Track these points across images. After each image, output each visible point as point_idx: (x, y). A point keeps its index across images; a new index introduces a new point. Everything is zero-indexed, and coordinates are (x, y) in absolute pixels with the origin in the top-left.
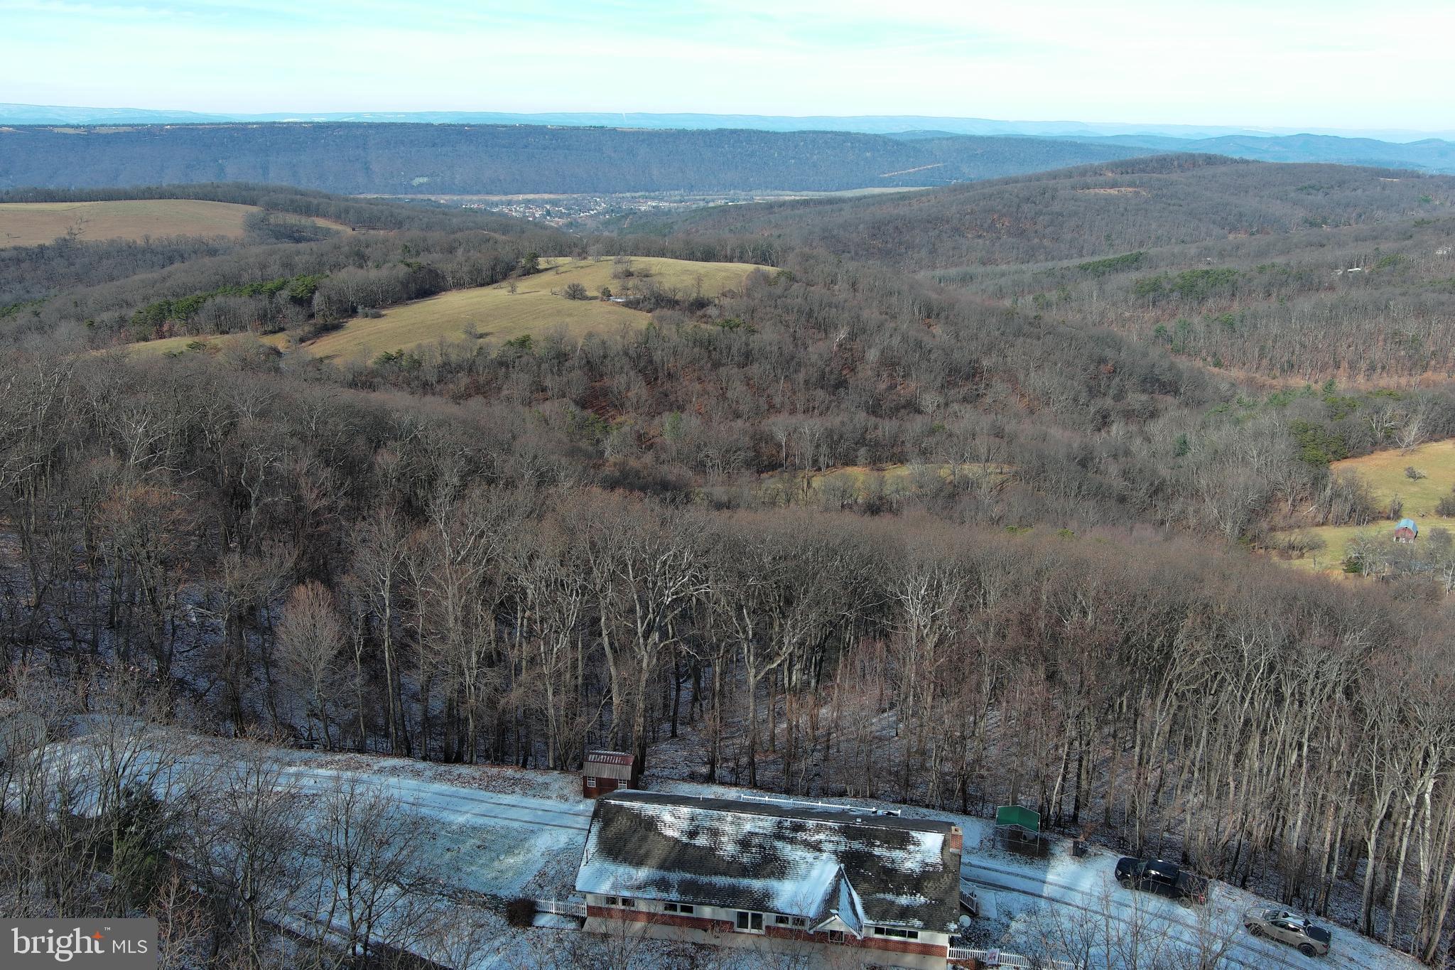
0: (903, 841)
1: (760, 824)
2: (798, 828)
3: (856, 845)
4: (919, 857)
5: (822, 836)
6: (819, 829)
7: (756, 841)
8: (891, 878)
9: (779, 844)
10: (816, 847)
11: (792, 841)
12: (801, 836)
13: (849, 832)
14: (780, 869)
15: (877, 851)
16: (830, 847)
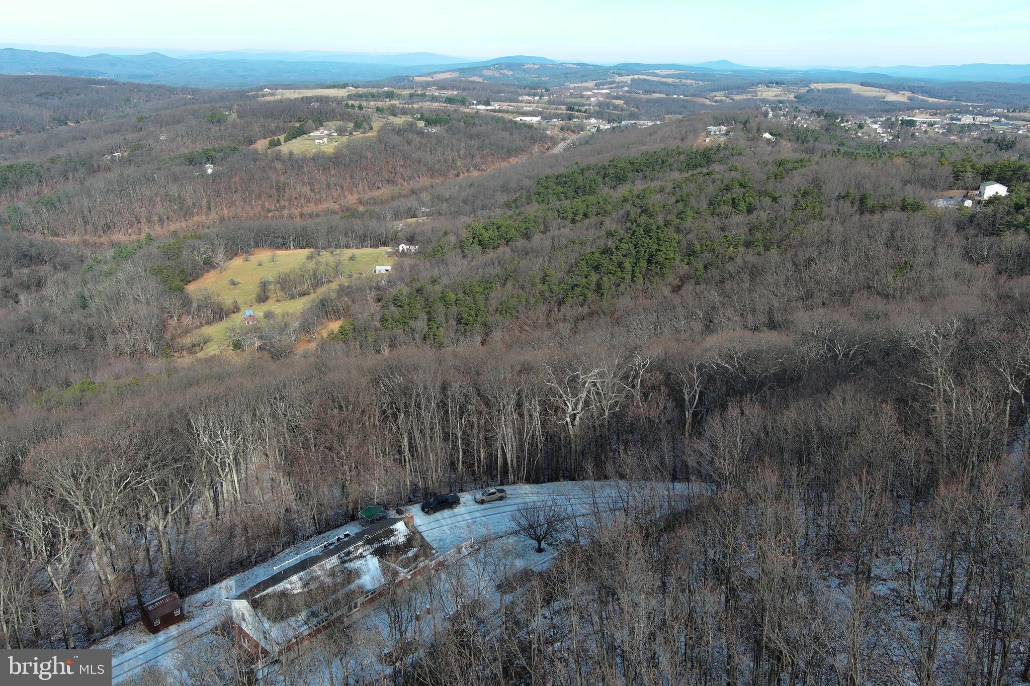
0: (391, 533)
1: (332, 562)
2: (349, 553)
3: (375, 545)
4: (402, 535)
5: (360, 551)
6: (356, 549)
7: (337, 569)
8: (400, 549)
9: (347, 565)
10: (361, 557)
11: (351, 560)
12: (351, 556)
13: (369, 542)
14: (357, 574)
15: (386, 542)
16: (368, 552)
